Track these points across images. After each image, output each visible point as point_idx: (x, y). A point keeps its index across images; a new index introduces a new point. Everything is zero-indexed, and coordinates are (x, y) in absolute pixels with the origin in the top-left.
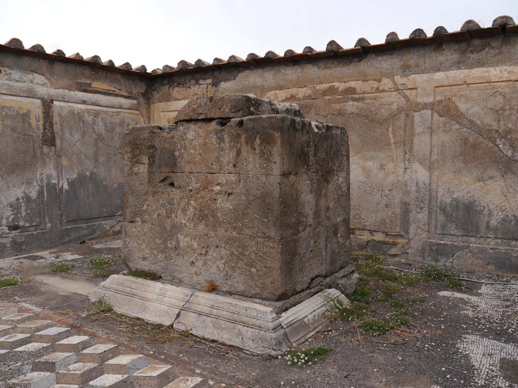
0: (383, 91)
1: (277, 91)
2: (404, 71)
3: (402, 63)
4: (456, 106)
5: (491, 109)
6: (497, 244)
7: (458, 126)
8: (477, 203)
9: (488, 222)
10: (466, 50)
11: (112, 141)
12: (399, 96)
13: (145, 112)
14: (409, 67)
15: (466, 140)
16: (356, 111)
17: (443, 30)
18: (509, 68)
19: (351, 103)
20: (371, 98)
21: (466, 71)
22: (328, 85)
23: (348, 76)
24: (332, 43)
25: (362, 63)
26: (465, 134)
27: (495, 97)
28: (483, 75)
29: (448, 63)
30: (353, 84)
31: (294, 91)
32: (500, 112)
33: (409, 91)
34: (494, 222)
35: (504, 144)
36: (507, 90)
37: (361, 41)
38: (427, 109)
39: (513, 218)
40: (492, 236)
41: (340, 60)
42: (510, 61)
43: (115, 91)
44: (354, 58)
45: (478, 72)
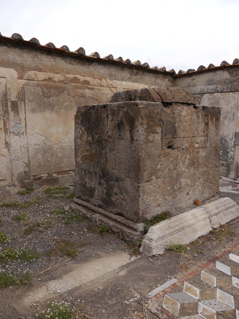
0: (103, 86)
1: (37, 72)
2: (110, 77)
3: (109, 72)
10: (132, 73)
12: (110, 90)
14: (112, 75)
16: (91, 96)
19: (87, 90)
20: (97, 89)
21: (132, 83)
22: (74, 76)
23: (84, 73)
25: (91, 67)
29: (126, 78)
30: (88, 79)
31: (51, 75)
33: (113, 88)
37: (96, 54)
41: (79, 61)
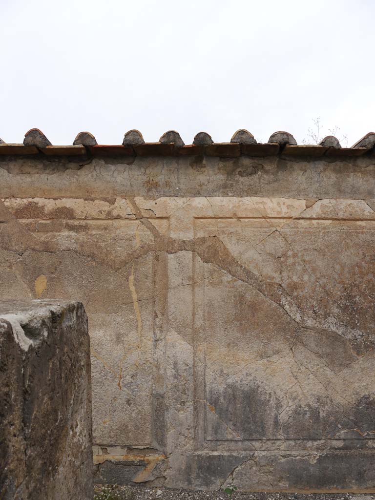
0: (119, 217)
2: (149, 190)
3: (145, 179)
4: (225, 248)
5: (270, 254)
6: (289, 448)
7: (229, 277)
8: (260, 389)
9: (276, 417)
10: (234, 170)
12: (143, 227)
14: (156, 185)
15: (241, 298)
16: (74, 246)
17: (208, 139)
18: (289, 201)
19: (65, 233)
20: (98, 228)
21: (236, 200)
22: (25, 201)
23: (60, 190)
24: (34, 133)
25: (83, 172)
26: (240, 289)
27: (274, 238)
28: (257, 206)
29: (211, 187)
30: (68, 203)
32: (282, 259)
33: (157, 221)
34: (283, 417)
35: (291, 304)
36: (287, 230)
37: (84, 137)
38: (185, 249)
39: (306, 409)
40: (283, 437)
41: (47, 163)
42: (288, 192)
44: (70, 162)
45: (250, 202)
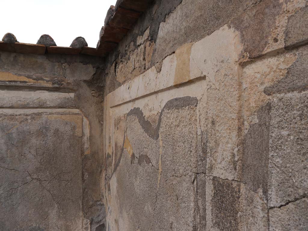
11: (20, 160)
13: (92, 109)
43: (26, 82)
